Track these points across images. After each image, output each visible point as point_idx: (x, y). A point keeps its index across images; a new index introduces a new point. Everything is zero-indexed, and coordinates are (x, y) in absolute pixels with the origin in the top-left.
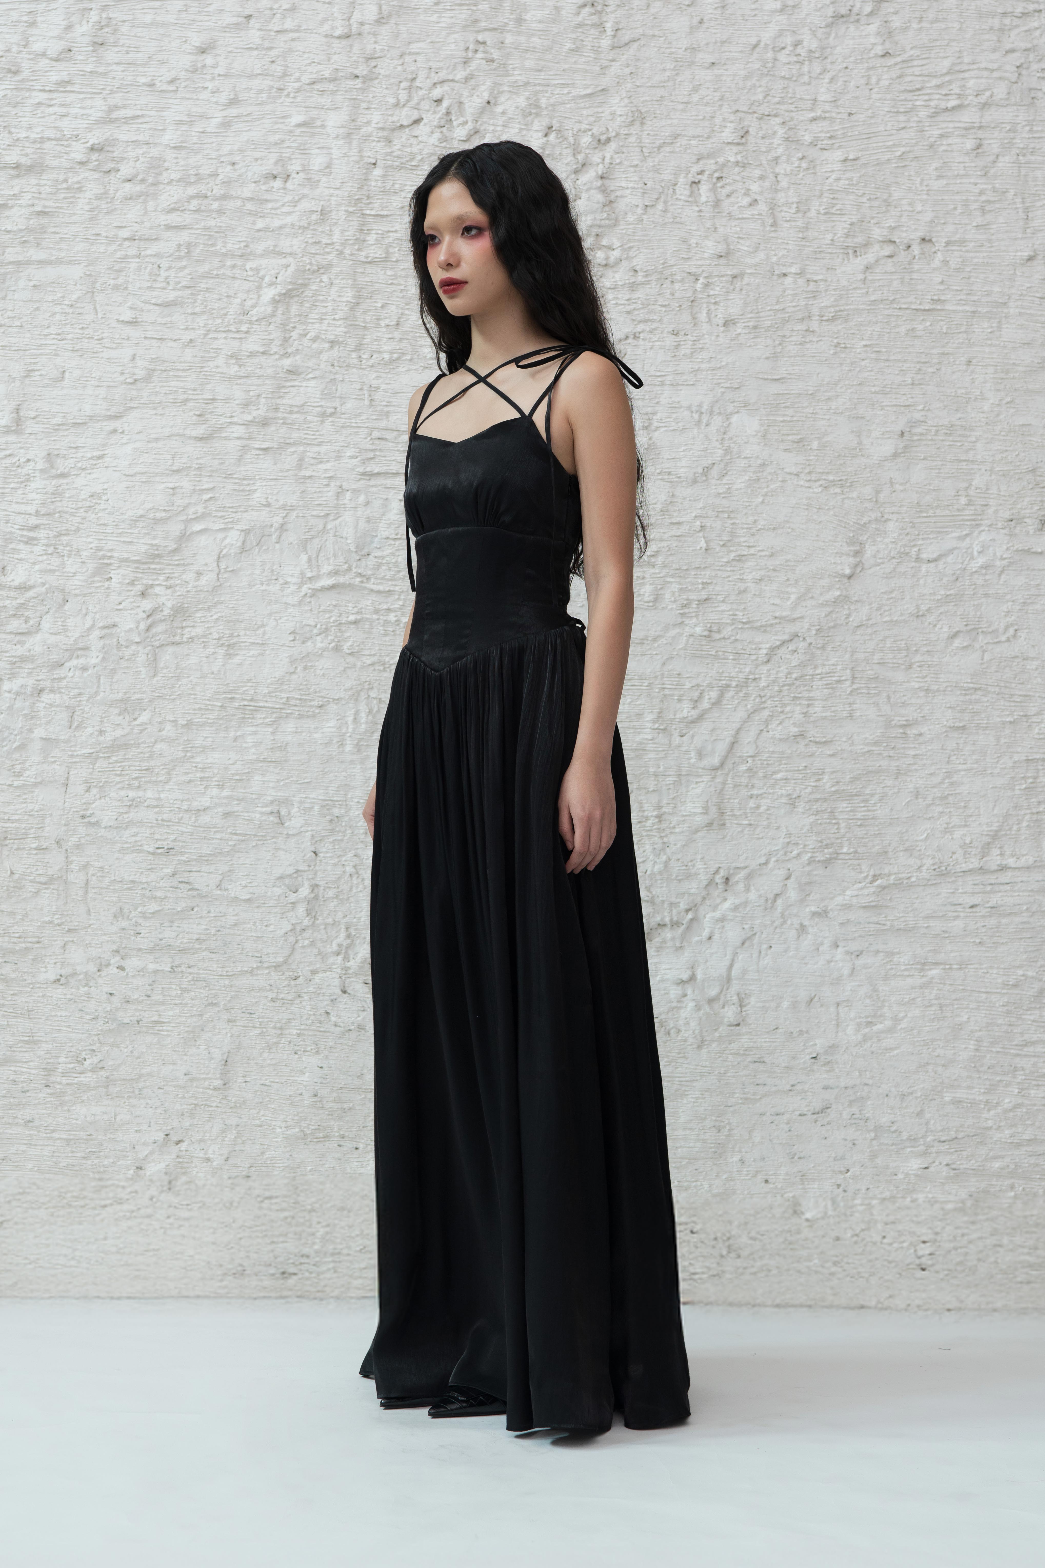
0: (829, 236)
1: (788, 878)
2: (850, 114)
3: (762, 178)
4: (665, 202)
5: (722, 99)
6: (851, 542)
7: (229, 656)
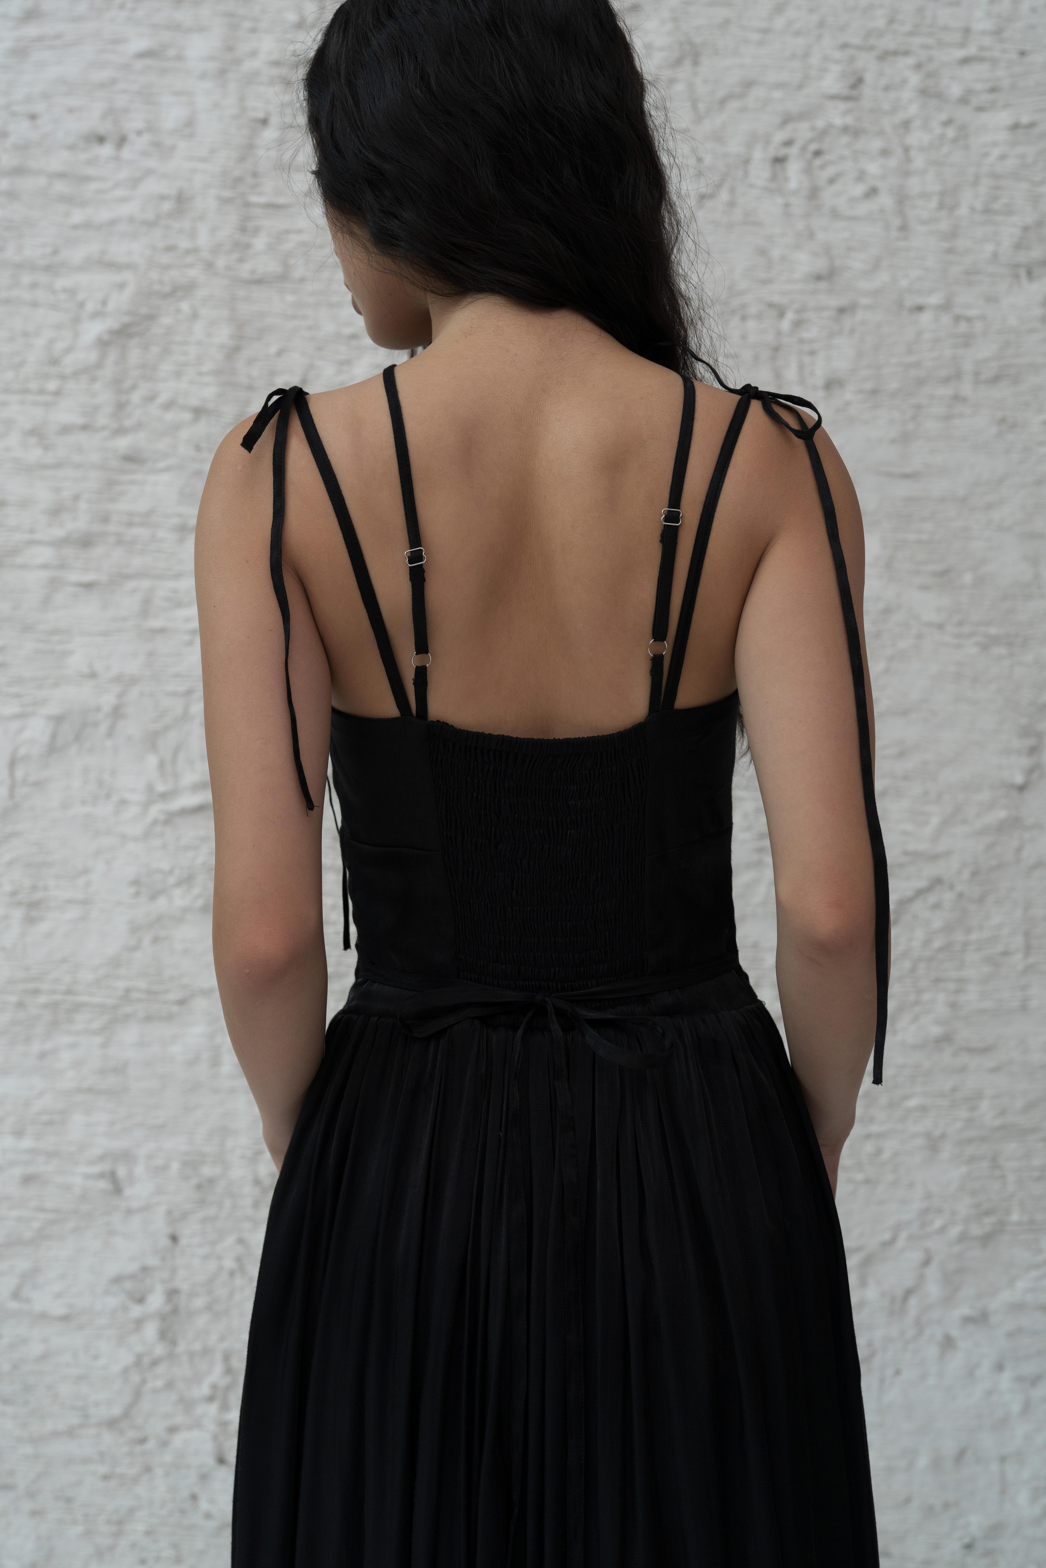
0: (989, 248)
1: (927, 1262)
2: (1022, 54)
3: (885, 153)
4: (732, 190)
5: (821, 24)
6: (1026, 732)
7: (30, 920)
